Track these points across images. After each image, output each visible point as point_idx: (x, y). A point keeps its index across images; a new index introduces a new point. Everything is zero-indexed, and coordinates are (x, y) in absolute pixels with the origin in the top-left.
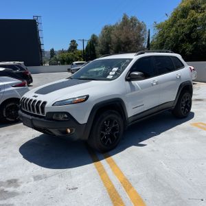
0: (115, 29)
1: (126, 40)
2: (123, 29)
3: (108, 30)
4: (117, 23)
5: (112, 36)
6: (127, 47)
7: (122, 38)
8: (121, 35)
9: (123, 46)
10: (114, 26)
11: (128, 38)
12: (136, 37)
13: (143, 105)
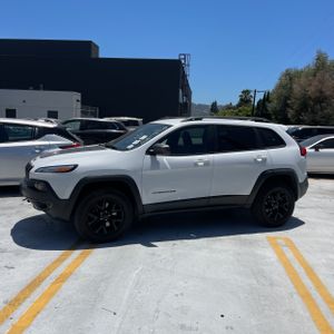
1: (318, 94)
2: (315, 76)
3: (290, 77)
5: (295, 86)
6: (318, 107)
7: (311, 91)
8: (310, 85)
9: (312, 103)
11: (321, 92)
13: (175, 191)
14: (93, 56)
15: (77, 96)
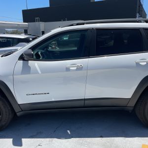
13: (48, 93)
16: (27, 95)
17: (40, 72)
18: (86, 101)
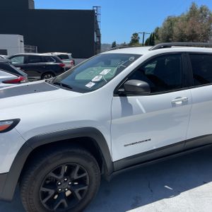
0: (179, 20)
1: (191, 33)
3: (171, 22)
4: (183, 14)
5: (174, 28)
7: (187, 31)
8: (185, 27)
10: (179, 18)
11: (193, 32)
12: (204, 31)
13: (150, 140)
14: (30, 8)
15: (21, 38)
16: (125, 146)
17: (144, 111)
18: (187, 143)
